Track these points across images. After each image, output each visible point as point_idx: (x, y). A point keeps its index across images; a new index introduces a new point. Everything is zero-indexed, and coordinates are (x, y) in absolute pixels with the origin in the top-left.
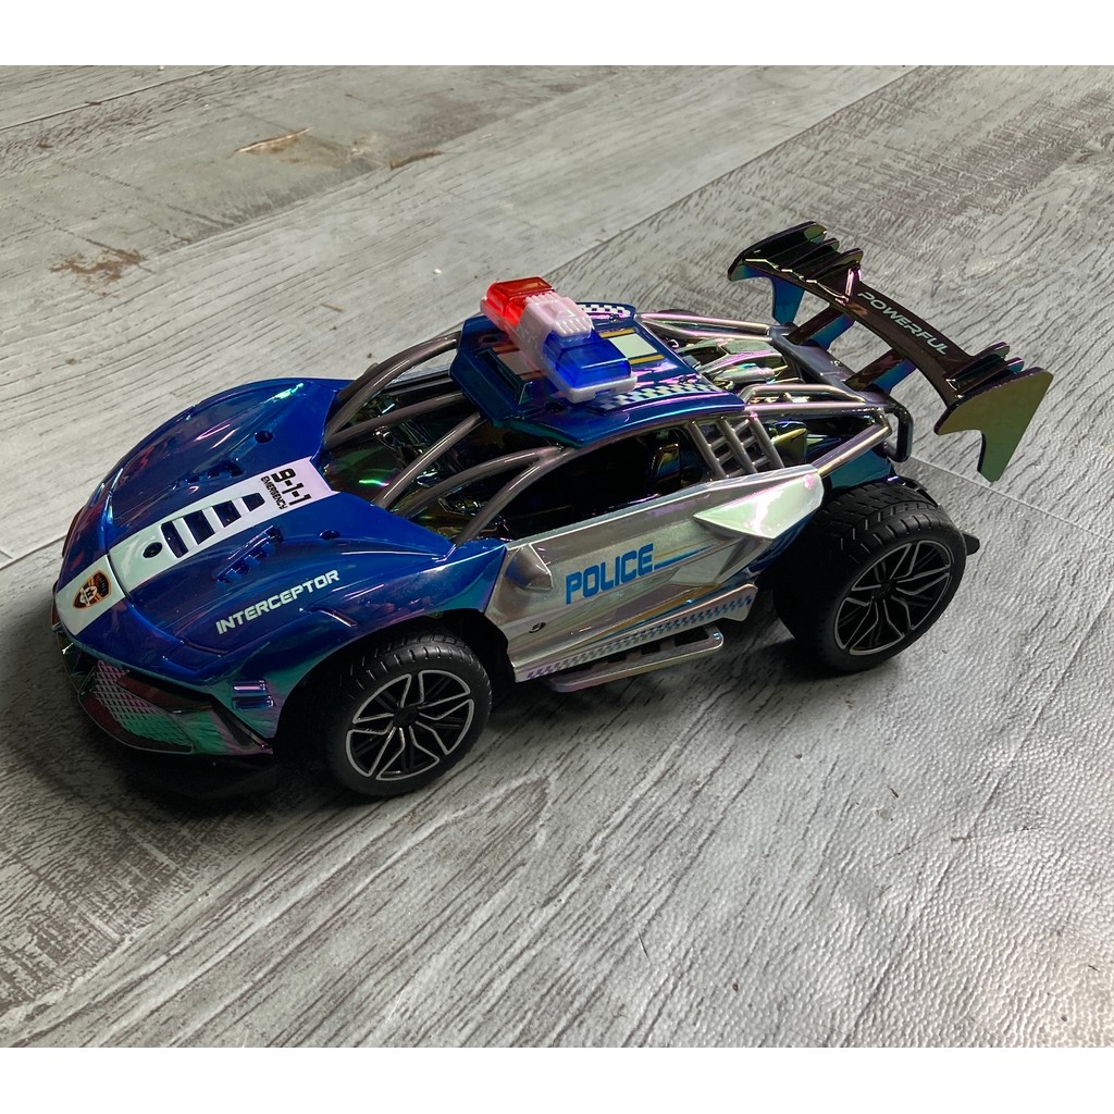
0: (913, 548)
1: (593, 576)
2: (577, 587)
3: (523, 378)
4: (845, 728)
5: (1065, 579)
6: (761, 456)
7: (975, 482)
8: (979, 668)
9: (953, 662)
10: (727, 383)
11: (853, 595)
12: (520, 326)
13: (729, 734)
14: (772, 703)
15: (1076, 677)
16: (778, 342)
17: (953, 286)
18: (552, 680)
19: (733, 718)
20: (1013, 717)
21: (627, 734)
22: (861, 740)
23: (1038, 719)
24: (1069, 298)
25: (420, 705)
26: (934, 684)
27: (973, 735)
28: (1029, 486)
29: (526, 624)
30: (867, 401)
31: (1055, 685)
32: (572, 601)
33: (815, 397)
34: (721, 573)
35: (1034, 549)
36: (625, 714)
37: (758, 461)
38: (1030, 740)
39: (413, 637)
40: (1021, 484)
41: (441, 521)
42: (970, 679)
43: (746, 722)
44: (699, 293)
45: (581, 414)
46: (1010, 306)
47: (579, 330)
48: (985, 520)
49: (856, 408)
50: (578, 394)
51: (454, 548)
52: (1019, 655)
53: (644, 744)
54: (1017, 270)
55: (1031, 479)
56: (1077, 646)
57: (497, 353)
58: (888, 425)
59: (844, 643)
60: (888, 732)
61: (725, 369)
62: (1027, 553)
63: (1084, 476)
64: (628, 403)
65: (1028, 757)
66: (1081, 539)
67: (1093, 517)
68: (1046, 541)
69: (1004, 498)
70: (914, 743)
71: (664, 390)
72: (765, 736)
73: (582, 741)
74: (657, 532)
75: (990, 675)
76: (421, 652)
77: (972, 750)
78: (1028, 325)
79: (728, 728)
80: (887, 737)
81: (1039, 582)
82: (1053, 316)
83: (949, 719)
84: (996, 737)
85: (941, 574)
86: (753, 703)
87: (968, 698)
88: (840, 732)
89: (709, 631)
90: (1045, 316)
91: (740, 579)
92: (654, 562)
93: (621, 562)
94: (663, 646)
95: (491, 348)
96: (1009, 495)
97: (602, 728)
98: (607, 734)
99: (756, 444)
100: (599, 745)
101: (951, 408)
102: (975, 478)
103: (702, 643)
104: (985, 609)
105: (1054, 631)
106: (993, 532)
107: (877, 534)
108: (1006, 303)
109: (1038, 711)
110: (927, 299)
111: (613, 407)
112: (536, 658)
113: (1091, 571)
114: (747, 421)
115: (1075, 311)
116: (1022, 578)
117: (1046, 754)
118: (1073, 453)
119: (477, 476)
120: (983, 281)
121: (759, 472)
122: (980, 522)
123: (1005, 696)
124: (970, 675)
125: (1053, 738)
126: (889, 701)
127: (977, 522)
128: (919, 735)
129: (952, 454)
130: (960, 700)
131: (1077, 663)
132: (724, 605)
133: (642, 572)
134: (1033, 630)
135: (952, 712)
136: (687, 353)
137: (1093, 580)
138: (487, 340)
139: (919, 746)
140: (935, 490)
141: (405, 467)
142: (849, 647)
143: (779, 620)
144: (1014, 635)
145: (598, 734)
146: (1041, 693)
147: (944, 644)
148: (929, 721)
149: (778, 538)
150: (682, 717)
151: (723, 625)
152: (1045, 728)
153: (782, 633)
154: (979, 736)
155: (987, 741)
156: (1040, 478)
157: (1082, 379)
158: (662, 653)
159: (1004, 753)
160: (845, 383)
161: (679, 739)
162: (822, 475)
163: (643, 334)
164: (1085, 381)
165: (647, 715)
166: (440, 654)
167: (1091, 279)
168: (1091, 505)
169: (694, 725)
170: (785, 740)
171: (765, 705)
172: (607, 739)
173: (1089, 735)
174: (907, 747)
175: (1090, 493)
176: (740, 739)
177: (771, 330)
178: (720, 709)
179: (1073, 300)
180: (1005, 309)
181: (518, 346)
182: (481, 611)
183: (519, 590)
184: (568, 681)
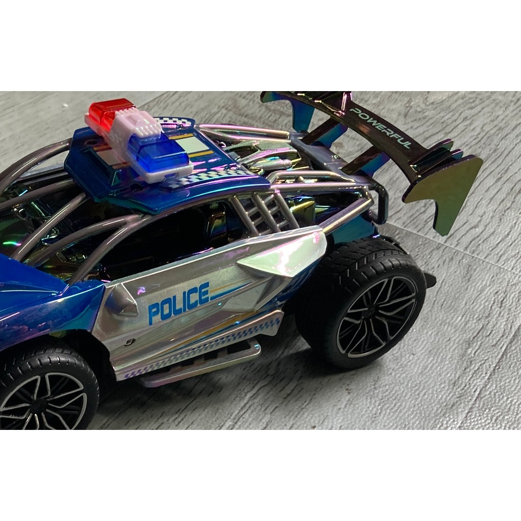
0: (389, 282)
1: (168, 305)
2: (156, 313)
3: (114, 167)
4: (345, 407)
5: (495, 304)
6: (283, 220)
7: (435, 240)
8: (437, 365)
9: (419, 361)
10: (260, 170)
11: (349, 315)
12: (111, 132)
13: (266, 414)
14: (296, 391)
15: (503, 369)
16: (295, 143)
17: (419, 109)
18: (142, 379)
19: (269, 403)
20: (460, 397)
21: (197, 415)
22: (356, 415)
23: (477, 397)
24: (498, 116)
25: (49, 398)
26: (406, 376)
27: (433, 410)
28: (471, 242)
29: (122, 339)
30: (356, 182)
31: (488, 375)
32: (153, 322)
33: (321, 179)
34: (258, 303)
35: (474, 284)
36: (195, 402)
37: (281, 224)
38: (472, 412)
39: (41, 350)
40: (466, 240)
41: (59, 269)
42: (430, 372)
43: (278, 405)
44: (246, 117)
45: (154, 192)
46: (458, 122)
47: (152, 133)
48: (441, 265)
49: (349, 187)
50: (152, 177)
51: (67, 287)
52: (463, 355)
53: (207, 422)
54: (463, 98)
55: (473, 237)
56: (504, 348)
57: (96, 151)
58: (371, 198)
59: (344, 349)
60: (375, 409)
61: (257, 160)
62: (470, 287)
63: (508, 234)
64: (188, 183)
65: (470, 423)
66: (506, 277)
67: (514, 261)
68: (482, 279)
69: (454, 251)
70: (392, 416)
71: (213, 175)
72: (291, 414)
73: (165, 420)
74: (212, 274)
75: (444, 369)
76: (46, 360)
77: (432, 419)
78: (470, 135)
79: (265, 410)
80: (374, 412)
81: (477, 306)
82: (487, 128)
83: (416, 399)
84: (448, 411)
85: (409, 300)
86: (282, 392)
87: (429, 385)
88: (342, 410)
89: (251, 344)
90: (482, 128)
91: (271, 306)
92: (210, 295)
93: (186, 295)
94: (219, 354)
95: (92, 148)
96: (457, 248)
97: (179, 412)
98: (182, 416)
99: (279, 212)
100: (177, 423)
101: (413, 184)
102: (434, 237)
103: (246, 352)
104: (441, 325)
105: (488, 339)
106: (447, 273)
107: (364, 273)
108: (456, 120)
109: (477, 393)
110: (402, 118)
111: (178, 186)
112: (130, 364)
113: (513, 298)
114: (273, 196)
115: (502, 125)
116: (466, 304)
117: (483, 421)
118: (501, 220)
119: (83, 236)
120: (440, 106)
121: (282, 231)
122: (438, 267)
123: (455, 383)
124: (430, 369)
125: (487, 411)
126: (375, 388)
127: (436, 267)
128: (396, 411)
129: (418, 221)
130: (424, 386)
131: (504, 359)
132: (260, 325)
133: (202, 302)
134: (474, 338)
135: (419, 394)
136: (231, 150)
137: (514, 304)
138: (89, 143)
139: (396, 418)
140: (406, 246)
141: (33, 232)
142: (347, 352)
143: (300, 335)
144: (461, 342)
145: (177, 416)
146: (479, 380)
147: (413, 349)
148: (403, 401)
149: (296, 276)
150: (234, 403)
151: (261, 339)
152: (482, 403)
153: (303, 345)
154: (437, 410)
155: (442, 413)
156: (478, 236)
157: (506, 171)
158: (218, 359)
159: (454, 421)
160: (341, 170)
161: (232, 418)
162: (326, 233)
163: (199, 137)
164: (508, 171)
165: (210, 402)
166: (59, 362)
167: (512, 104)
168: (513, 254)
169: (242, 409)
170: (305, 416)
171: (291, 393)
172: (182, 420)
173: (512, 408)
174: (387, 419)
175: (512, 246)
176: (273, 417)
177: (290, 135)
178: (260, 397)
179: (501, 118)
180: (454, 124)
181: (111, 146)
182: (89, 331)
183: (115, 316)
184: (153, 380)
